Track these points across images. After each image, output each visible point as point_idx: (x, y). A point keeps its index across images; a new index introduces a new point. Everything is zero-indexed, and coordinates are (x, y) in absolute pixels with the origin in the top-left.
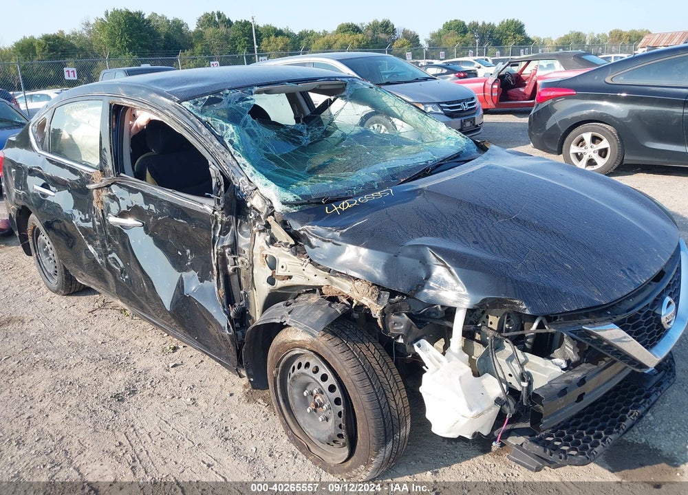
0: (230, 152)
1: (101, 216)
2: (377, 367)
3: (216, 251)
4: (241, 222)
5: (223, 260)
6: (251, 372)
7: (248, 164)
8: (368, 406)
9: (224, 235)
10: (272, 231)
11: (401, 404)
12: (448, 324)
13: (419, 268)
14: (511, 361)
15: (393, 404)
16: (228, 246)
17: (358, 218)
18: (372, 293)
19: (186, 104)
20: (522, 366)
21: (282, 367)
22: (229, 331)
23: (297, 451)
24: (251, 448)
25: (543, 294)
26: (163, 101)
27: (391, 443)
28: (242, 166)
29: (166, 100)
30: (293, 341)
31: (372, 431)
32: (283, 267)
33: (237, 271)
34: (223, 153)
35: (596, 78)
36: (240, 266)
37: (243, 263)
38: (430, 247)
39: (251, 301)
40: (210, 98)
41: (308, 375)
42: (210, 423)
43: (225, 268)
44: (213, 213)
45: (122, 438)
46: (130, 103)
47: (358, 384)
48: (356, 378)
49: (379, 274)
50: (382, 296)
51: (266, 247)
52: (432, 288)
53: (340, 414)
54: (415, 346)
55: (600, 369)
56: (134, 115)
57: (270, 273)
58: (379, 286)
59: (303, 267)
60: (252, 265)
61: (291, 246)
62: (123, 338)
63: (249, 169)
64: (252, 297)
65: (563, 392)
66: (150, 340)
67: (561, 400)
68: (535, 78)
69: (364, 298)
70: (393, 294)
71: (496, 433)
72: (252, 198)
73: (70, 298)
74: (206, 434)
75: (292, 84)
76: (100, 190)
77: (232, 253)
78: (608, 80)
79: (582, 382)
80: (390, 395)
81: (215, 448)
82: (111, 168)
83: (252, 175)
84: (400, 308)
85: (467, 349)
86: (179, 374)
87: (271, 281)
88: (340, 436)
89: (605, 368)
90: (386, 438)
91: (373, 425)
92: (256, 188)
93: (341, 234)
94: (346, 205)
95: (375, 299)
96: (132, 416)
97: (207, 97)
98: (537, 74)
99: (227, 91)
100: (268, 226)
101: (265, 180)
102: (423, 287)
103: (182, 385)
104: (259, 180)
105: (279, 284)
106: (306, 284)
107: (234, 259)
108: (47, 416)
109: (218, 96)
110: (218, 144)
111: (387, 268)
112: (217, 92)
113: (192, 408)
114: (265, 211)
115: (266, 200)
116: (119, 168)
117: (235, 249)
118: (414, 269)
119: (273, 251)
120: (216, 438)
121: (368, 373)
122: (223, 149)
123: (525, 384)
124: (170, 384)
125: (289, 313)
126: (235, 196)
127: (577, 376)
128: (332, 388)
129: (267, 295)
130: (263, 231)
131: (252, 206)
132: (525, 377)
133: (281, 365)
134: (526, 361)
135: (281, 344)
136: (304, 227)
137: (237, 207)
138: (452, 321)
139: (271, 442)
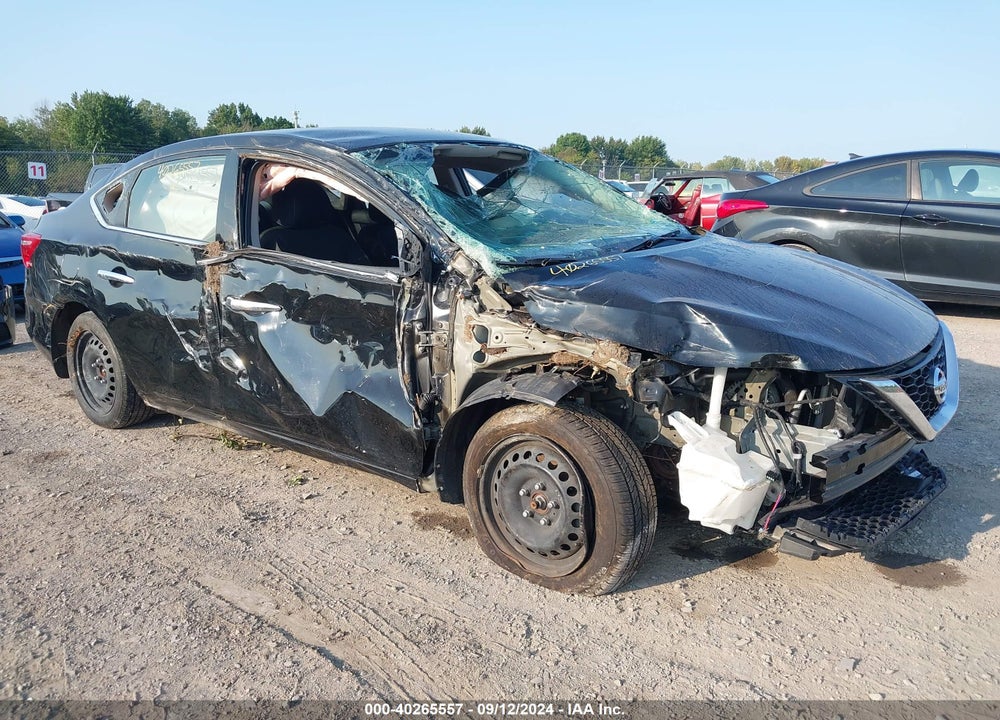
0: (423, 209)
1: (215, 301)
2: (621, 446)
3: (402, 326)
4: (437, 291)
5: (411, 338)
6: (441, 478)
7: (447, 222)
8: (615, 487)
9: (414, 307)
10: (481, 298)
11: (649, 491)
12: (704, 397)
13: (677, 327)
14: (779, 434)
15: (641, 488)
16: (419, 321)
17: (593, 278)
18: (622, 354)
19: (357, 156)
20: (793, 436)
21: (489, 464)
22: (417, 426)
23: (506, 572)
24: (446, 571)
25: (818, 351)
26: (325, 152)
27: (638, 540)
28: (439, 224)
29: (328, 150)
30: (510, 426)
31: (620, 518)
32: (497, 338)
33: (428, 351)
34: (413, 210)
35: (790, 189)
36: (434, 343)
37: (439, 339)
38: (688, 304)
39: (446, 389)
40: (384, 151)
41: (530, 466)
42: (381, 549)
43: (412, 349)
44: (399, 282)
45: (269, 568)
46: (273, 155)
47: (602, 462)
48: (599, 455)
49: (630, 335)
50: (632, 358)
51: (474, 315)
52: (690, 349)
53: (574, 507)
54: (669, 417)
55: (878, 438)
56: (266, 176)
57: (478, 347)
58: (628, 347)
59: (527, 335)
60: (452, 341)
61: (509, 312)
62: (223, 471)
63: (449, 228)
64: (447, 382)
65: (845, 457)
66: (262, 473)
67: (843, 466)
68: (698, 200)
69: (612, 359)
70: (646, 355)
71: (761, 522)
72: (454, 260)
73: (127, 432)
74: (381, 560)
75: (474, 145)
76: (216, 267)
77: (423, 328)
78: (807, 191)
79: (862, 449)
80: (637, 478)
81: (397, 574)
82: (235, 237)
83: (453, 234)
84: (654, 372)
85: (725, 426)
86: (320, 505)
87: (479, 357)
88: (573, 537)
89: (883, 440)
90: (635, 528)
91: (621, 510)
92: (460, 249)
93: (577, 293)
94: (573, 267)
95: (626, 361)
96: (272, 547)
97: (381, 150)
98: (702, 196)
99: (404, 145)
100: (476, 290)
101: (470, 239)
102: (681, 349)
103: (328, 515)
104: (463, 240)
105: (490, 359)
106: (531, 354)
107: (427, 335)
108: (152, 549)
109: (394, 150)
110: (406, 199)
111: (638, 327)
112: (392, 145)
113: (351, 537)
114: (470, 275)
115: (470, 261)
116: (245, 238)
117: (427, 323)
118: (670, 328)
119: (485, 320)
120: (397, 564)
121: (612, 452)
122: (414, 206)
123: (798, 456)
124: (310, 515)
125: (513, 385)
126: (431, 259)
127: (857, 442)
128: (563, 477)
129: (471, 376)
130: (469, 298)
131: (453, 269)
132: (798, 447)
133: (488, 461)
134: (796, 434)
135: (489, 434)
136: (529, 287)
137: (434, 271)
138: (709, 394)
139: (469, 564)
